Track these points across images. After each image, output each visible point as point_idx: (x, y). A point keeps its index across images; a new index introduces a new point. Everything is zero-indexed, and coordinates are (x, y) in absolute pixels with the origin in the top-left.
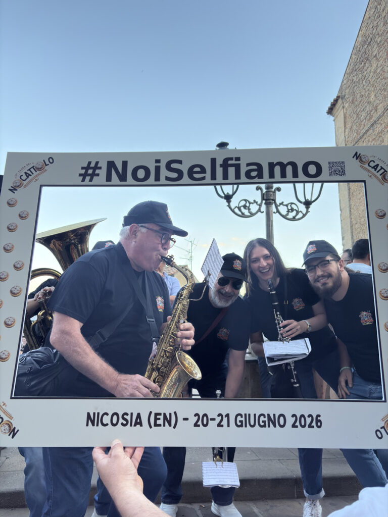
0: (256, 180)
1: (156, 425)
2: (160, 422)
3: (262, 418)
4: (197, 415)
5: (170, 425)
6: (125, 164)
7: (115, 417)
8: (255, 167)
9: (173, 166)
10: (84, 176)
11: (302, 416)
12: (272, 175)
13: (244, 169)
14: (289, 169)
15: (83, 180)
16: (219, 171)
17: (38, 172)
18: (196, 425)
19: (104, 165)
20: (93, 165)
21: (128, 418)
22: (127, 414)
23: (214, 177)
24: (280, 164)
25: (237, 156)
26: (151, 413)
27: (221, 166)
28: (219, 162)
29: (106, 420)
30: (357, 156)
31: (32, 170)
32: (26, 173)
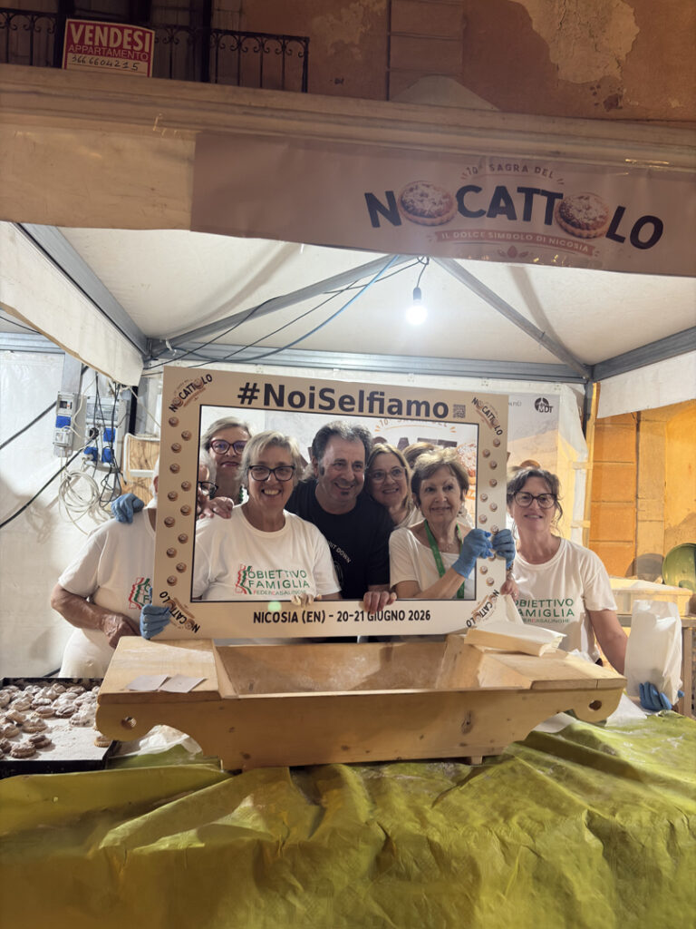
0: (396, 415)
1: (308, 621)
2: (312, 618)
3: (387, 614)
4: (339, 612)
5: (319, 620)
6: (282, 388)
7: (276, 616)
8: (396, 403)
9: (327, 394)
10: (243, 398)
11: (417, 612)
12: (409, 413)
13: (387, 404)
14: (423, 408)
15: (242, 402)
16: (366, 404)
17: (197, 390)
18: (339, 620)
19: (261, 387)
20: (251, 387)
21: (287, 616)
22: (285, 613)
23: (361, 409)
24: (416, 402)
25: (382, 391)
26: (304, 612)
27: (368, 399)
28: (367, 395)
29: (270, 617)
30: (475, 401)
31: (191, 387)
32: (185, 391)
